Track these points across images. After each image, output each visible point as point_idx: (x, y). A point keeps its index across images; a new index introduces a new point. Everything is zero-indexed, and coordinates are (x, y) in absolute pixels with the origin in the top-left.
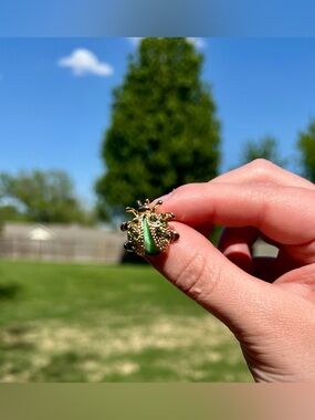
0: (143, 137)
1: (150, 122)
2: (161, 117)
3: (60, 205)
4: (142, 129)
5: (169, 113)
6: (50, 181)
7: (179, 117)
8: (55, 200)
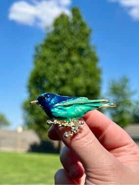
0: (57, 77)
2: (68, 65)
4: (56, 72)
5: (73, 63)
7: (78, 65)
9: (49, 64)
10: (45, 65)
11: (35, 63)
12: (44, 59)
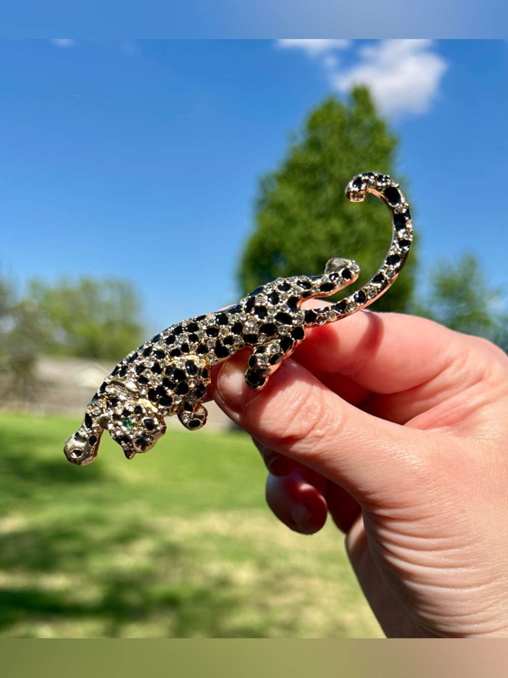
0: (308, 253)
1: (320, 231)
2: (336, 225)
3: (118, 334)
4: (307, 240)
5: (349, 220)
6: (106, 296)
7: (362, 226)
8: (110, 325)
9: (291, 222)
10: (281, 222)
11: (260, 218)
12: (279, 208)
